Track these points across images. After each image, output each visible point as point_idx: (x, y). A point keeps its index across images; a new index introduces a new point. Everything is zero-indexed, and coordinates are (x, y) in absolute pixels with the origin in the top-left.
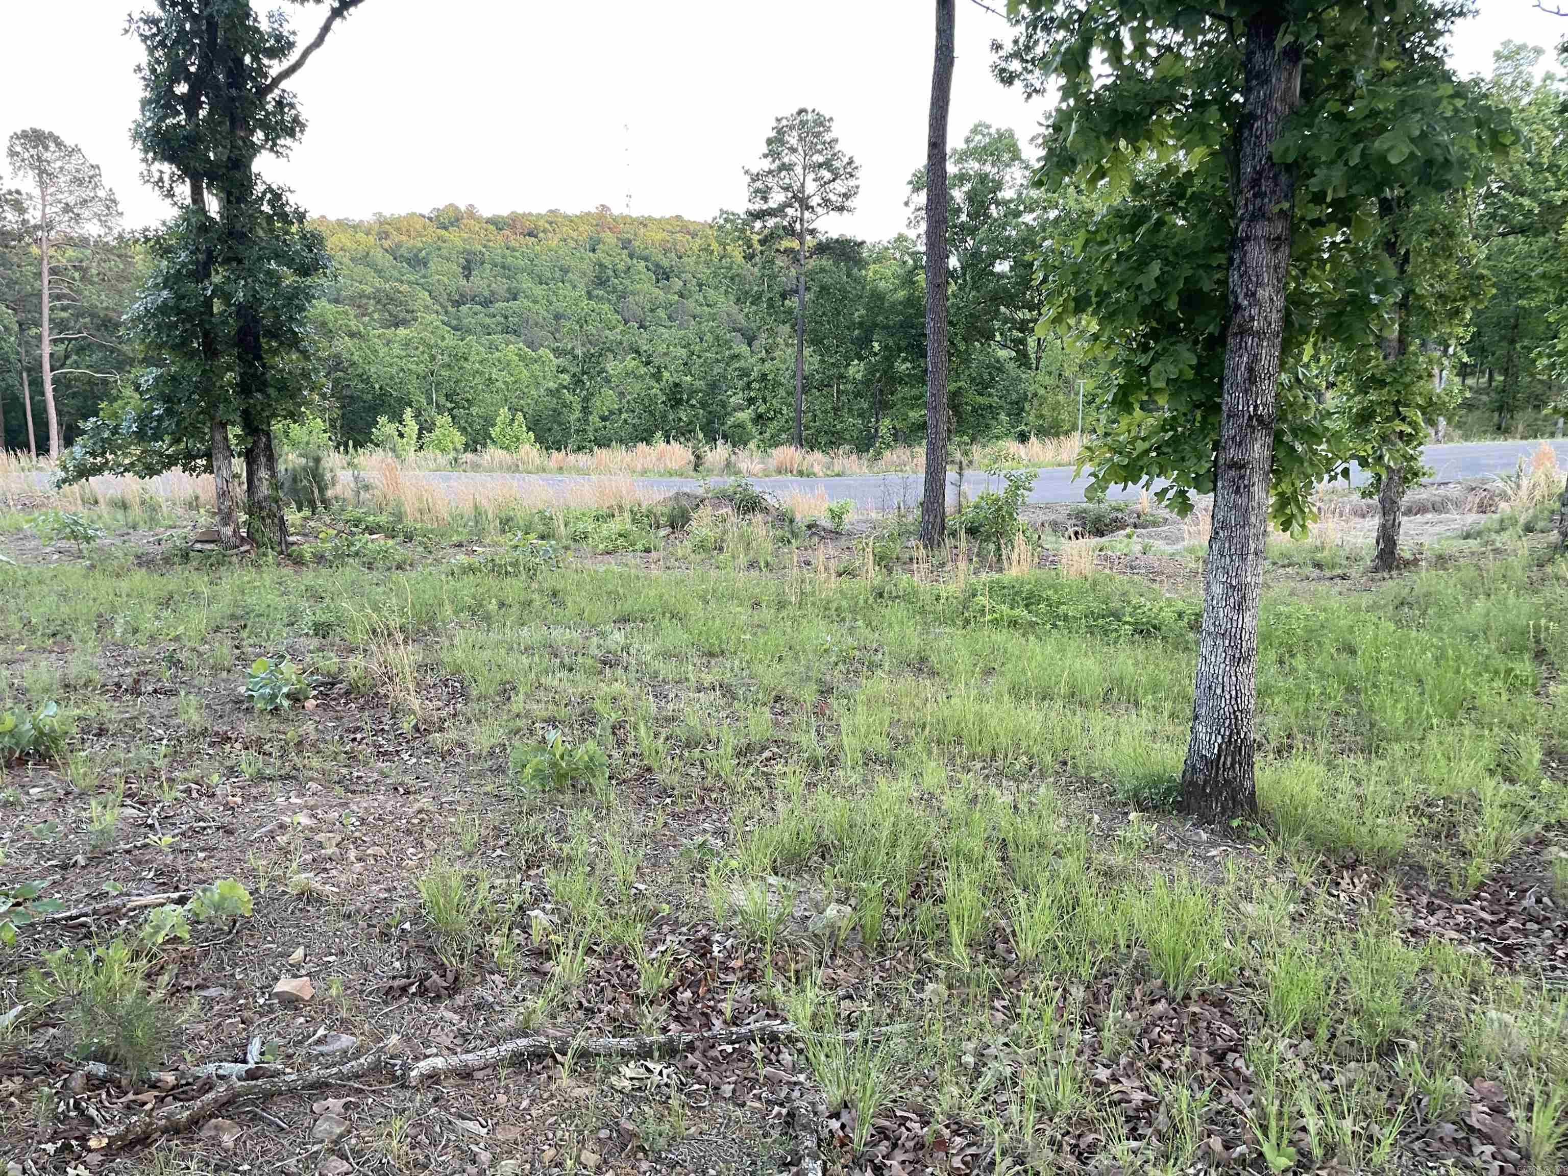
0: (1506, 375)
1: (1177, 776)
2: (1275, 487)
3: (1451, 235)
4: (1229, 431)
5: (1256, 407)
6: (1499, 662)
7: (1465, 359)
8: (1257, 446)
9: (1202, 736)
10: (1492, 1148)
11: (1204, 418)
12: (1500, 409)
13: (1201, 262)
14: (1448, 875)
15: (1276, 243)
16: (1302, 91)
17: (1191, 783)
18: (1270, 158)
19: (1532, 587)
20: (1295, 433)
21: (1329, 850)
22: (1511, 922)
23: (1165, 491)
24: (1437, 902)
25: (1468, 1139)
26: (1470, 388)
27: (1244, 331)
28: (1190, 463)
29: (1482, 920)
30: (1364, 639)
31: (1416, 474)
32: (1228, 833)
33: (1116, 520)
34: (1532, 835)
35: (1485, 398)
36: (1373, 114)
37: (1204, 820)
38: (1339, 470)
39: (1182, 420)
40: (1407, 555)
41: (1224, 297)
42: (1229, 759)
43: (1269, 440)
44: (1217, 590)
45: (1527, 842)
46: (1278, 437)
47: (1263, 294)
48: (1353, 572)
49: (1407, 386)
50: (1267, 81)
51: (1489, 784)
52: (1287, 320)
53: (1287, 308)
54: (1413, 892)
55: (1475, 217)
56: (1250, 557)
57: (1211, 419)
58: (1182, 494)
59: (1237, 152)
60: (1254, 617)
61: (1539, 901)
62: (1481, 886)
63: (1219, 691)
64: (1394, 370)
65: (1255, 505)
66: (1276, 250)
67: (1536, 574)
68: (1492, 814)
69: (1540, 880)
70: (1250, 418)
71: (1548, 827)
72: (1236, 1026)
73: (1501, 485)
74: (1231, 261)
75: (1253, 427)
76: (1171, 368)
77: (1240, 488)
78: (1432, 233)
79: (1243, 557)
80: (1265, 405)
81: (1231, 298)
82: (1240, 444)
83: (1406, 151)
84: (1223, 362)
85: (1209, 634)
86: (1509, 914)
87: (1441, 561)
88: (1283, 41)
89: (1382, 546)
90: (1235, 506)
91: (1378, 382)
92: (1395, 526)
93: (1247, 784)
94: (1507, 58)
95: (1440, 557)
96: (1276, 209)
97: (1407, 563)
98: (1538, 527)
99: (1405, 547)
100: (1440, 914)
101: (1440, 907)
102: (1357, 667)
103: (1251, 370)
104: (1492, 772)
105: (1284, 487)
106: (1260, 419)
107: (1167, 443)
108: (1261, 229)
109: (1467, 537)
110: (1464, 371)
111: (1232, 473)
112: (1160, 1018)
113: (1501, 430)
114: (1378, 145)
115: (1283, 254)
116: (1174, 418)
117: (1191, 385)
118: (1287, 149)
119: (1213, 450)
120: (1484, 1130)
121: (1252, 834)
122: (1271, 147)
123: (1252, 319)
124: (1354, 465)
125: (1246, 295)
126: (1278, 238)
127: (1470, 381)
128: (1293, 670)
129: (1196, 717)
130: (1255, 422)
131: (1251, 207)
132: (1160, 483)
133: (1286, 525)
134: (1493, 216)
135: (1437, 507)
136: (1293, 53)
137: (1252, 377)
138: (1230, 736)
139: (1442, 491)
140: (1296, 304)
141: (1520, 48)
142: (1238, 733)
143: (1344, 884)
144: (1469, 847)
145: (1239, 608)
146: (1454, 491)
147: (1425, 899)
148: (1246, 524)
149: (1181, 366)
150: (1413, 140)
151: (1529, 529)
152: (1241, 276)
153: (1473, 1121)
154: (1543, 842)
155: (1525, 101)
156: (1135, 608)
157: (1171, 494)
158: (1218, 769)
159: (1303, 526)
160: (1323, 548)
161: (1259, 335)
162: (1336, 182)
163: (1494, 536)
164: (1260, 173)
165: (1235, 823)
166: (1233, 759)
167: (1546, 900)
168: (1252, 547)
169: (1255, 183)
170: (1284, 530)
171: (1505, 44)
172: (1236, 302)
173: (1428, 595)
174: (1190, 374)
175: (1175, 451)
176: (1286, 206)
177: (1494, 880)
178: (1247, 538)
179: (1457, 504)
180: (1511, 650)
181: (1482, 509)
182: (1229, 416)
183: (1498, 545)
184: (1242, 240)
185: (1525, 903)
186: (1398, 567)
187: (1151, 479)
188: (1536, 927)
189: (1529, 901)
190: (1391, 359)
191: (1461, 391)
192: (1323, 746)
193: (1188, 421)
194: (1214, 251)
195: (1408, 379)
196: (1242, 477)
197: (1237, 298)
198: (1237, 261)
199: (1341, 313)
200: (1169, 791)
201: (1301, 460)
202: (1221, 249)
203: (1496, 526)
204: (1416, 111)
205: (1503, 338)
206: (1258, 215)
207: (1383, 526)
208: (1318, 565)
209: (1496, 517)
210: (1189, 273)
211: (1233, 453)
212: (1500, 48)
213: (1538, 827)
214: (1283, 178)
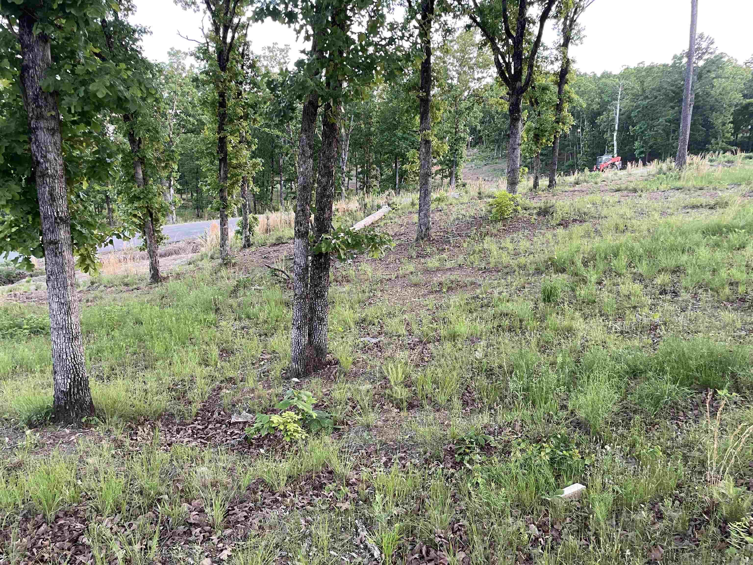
0: (197, 193)
1: (51, 404)
2: (78, 251)
3: (157, 132)
4: (46, 226)
5: (58, 213)
6: (201, 316)
7: (179, 187)
8: (62, 232)
9: (60, 381)
10: (200, 529)
11: (33, 219)
12: (197, 208)
13: (14, 139)
14: (183, 414)
15: (52, 132)
16: (52, 57)
17: (59, 406)
18: (40, 89)
19: (213, 283)
20: (81, 224)
21: (132, 419)
22: (210, 426)
23: (17, 259)
24: (180, 427)
25: (189, 529)
26: (184, 199)
27: (44, 175)
28: (29, 243)
29: (199, 429)
30: (145, 317)
31: (162, 239)
32: (80, 426)
33: (19, 274)
34: (216, 387)
35: (191, 203)
36: (88, 72)
37: (68, 423)
38: (108, 241)
39: (21, 221)
40: (165, 275)
41: (31, 157)
42: (76, 389)
43: (69, 229)
44: (55, 306)
45: (214, 390)
46: (73, 227)
47: (51, 156)
48: (141, 286)
49: (150, 199)
50: (32, 50)
51: (198, 370)
52: (66, 170)
53: (64, 164)
54: (170, 426)
55: (172, 124)
56: (69, 287)
57: (37, 220)
58: (27, 260)
59: (24, 85)
60: (77, 317)
61: (219, 414)
62: (197, 414)
63: (65, 357)
64: (143, 192)
65: (67, 261)
66: (53, 135)
67: (214, 277)
68: (200, 382)
69: (220, 405)
70: (56, 219)
71: (222, 382)
72: (83, 522)
73: (199, 240)
74: (30, 139)
75: (58, 223)
76: (7, 194)
77: (57, 253)
78: (148, 130)
79: (65, 288)
80: (62, 212)
81: (34, 158)
82: (53, 232)
83: (105, 93)
84: (36, 190)
85: (54, 329)
86: (209, 423)
87: (178, 276)
88: (36, 31)
89: (152, 272)
90: (56, 263)
91: (137, 198)
92: (157, 262)
93: (87, 399)
94: (173, 55)
95: (178, 274)
96: (49, 114)
97: (164, 278)
98: (215, 257)
99: (163, 272)
100: (182, 432)
101: (182, 429)
102: (142, 330)
103: (51, 195)
104: (200, 364)
105: (82, 251)
106: (61, 218)
107: (15, 233)
108: (43, 124)
109: (190, 264)
110: (179, 191)
111: (51, 246)
112: (43, 534)
113: (199, 217)
114: (92, 87)
115: (57, 138)
116: (16, 220)
117: (21, 203)
118: (49, 85)
119: (40, 235)
120: (196, 522)
121: (93, 423)
122: (40, 83)
123: (47, 169)
124: (114, 238)
125: (41, 157)
126: (53, 129)
127: (184, 196)
128: (113, 337)
129: (55, 372)
130: (58, 221)
131: (35, 113)
132: (13, 255)
133: (86, 270)
134: (179, 124)
135: (176, 252)
136: (44, 38)
137: (53, 198)
138: (74, 378)
139: (177, 245)
140: (71, 162)
141: (178, 52)
142: (78, 375)
143: (139, 433)
144: (192, 399)
145: (68, 313)
146: (182, 244)
147: (175, 428)
148: (63, 271)
149: (12, 193)
150: (107, 87)
151: (212, 258)
152: (37, 147)
153: (192, 521)
154: (220, 388)
155: (184, 75)
156: (28, 320)
157: (20, 260)
158: (71, 395)
159: (95, 269)
160: (128, 276)
161: (52, 176)
162: (74, 103)
163: (199, 263)
164: (37, 96)
165: (83, 420)
166: (78, 389)
167: (222, 413)
168: (69, 282)
169: (35, 100)
170: (86, 272)
171: (172, 49)
172: (37, 160)
173: (174, 292)
174: (17, 197)
175: (20, 237)
176: (54, 113)
177: (203, 410)
178: (65, 278)
179: (184, 250)
180: (206, 310)
181: (194, 251)
182: (44, 218)
183: (200, 266)
184: (34, 129)
185: (214, 416)
186: (161, 281)
187: (8, 253)
188: (219, 425)
189: (216, 415)
190: (142, 187)
191: (179, 201)
192: (130, 370)
193: (24, 221)
194: (20, 133)
195: (150, 196)
196: (57, 248)
197: (37, 158)
198: (33, 140)
199: (94, 167)
200: (47, 413)
201: (86, 238)
202: (24, 133)
203: (200, 258)
204: (107, 74)
205: (193, 178)
206: (40, 117)
207: (152, 263)
208: (127, 285)
209: (200, 254)
210: (7, 144)
211: (50, 236)
212: (170, 50)
213: (218, 383)
214: (50, 99)
